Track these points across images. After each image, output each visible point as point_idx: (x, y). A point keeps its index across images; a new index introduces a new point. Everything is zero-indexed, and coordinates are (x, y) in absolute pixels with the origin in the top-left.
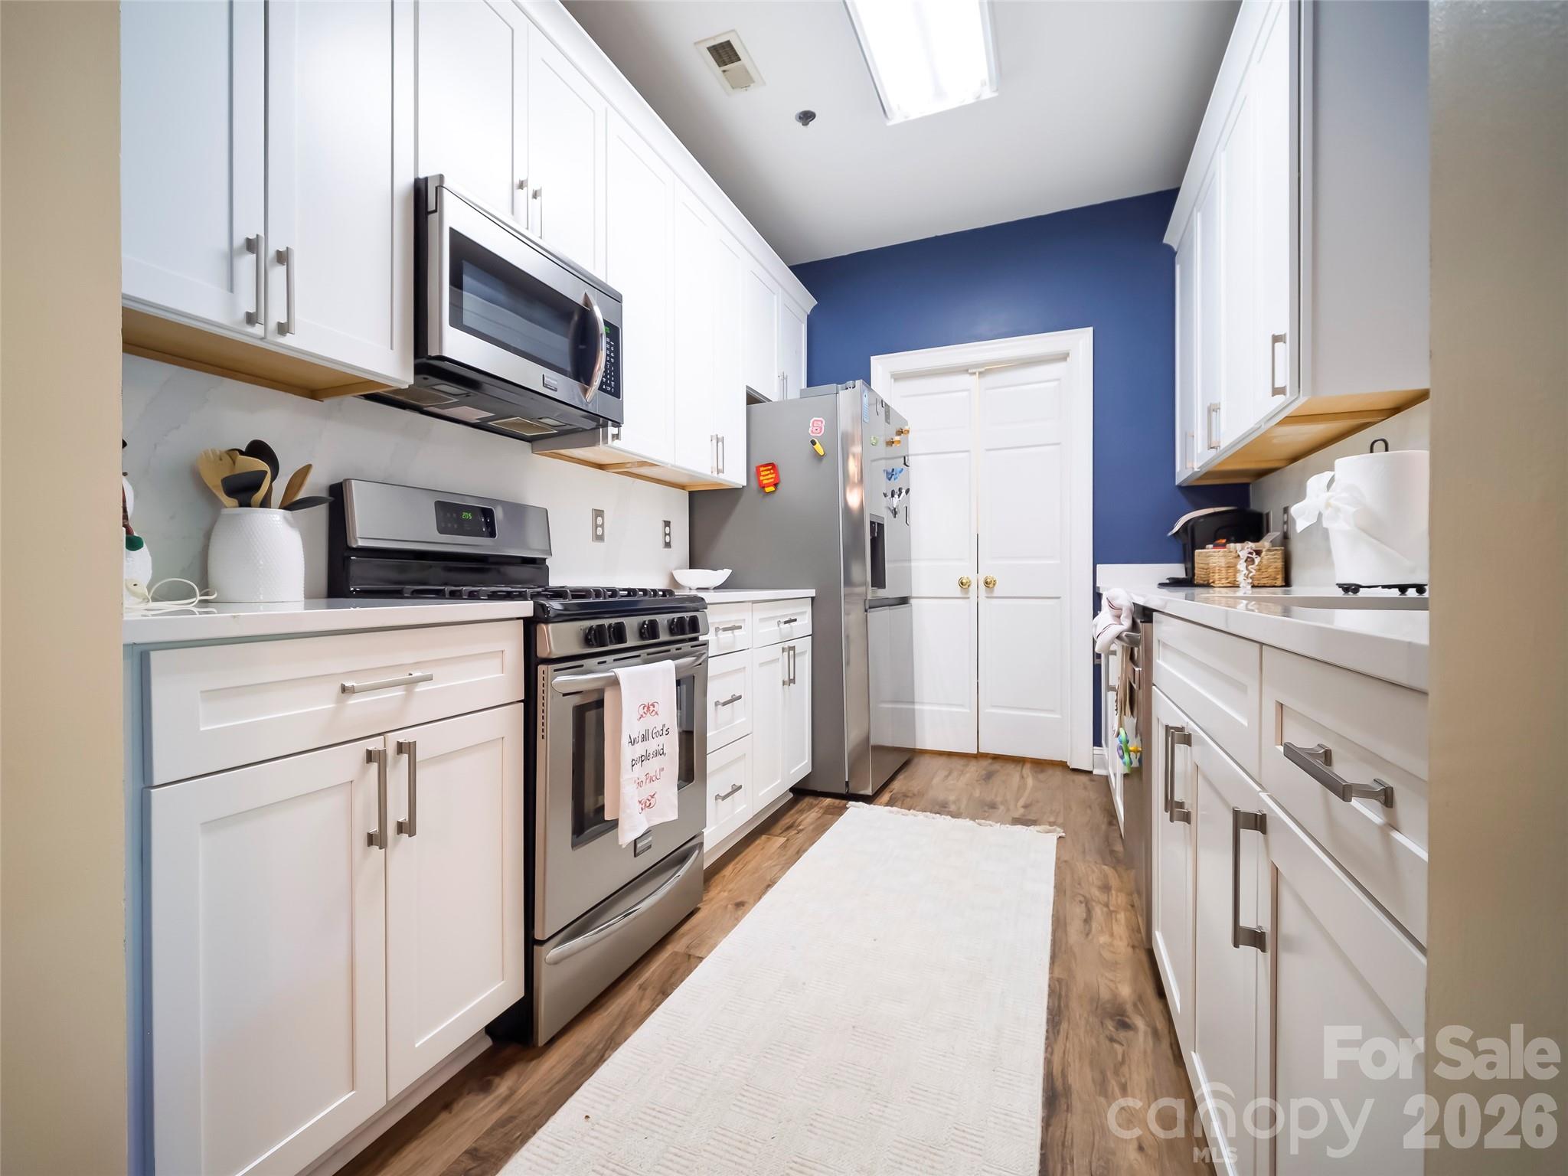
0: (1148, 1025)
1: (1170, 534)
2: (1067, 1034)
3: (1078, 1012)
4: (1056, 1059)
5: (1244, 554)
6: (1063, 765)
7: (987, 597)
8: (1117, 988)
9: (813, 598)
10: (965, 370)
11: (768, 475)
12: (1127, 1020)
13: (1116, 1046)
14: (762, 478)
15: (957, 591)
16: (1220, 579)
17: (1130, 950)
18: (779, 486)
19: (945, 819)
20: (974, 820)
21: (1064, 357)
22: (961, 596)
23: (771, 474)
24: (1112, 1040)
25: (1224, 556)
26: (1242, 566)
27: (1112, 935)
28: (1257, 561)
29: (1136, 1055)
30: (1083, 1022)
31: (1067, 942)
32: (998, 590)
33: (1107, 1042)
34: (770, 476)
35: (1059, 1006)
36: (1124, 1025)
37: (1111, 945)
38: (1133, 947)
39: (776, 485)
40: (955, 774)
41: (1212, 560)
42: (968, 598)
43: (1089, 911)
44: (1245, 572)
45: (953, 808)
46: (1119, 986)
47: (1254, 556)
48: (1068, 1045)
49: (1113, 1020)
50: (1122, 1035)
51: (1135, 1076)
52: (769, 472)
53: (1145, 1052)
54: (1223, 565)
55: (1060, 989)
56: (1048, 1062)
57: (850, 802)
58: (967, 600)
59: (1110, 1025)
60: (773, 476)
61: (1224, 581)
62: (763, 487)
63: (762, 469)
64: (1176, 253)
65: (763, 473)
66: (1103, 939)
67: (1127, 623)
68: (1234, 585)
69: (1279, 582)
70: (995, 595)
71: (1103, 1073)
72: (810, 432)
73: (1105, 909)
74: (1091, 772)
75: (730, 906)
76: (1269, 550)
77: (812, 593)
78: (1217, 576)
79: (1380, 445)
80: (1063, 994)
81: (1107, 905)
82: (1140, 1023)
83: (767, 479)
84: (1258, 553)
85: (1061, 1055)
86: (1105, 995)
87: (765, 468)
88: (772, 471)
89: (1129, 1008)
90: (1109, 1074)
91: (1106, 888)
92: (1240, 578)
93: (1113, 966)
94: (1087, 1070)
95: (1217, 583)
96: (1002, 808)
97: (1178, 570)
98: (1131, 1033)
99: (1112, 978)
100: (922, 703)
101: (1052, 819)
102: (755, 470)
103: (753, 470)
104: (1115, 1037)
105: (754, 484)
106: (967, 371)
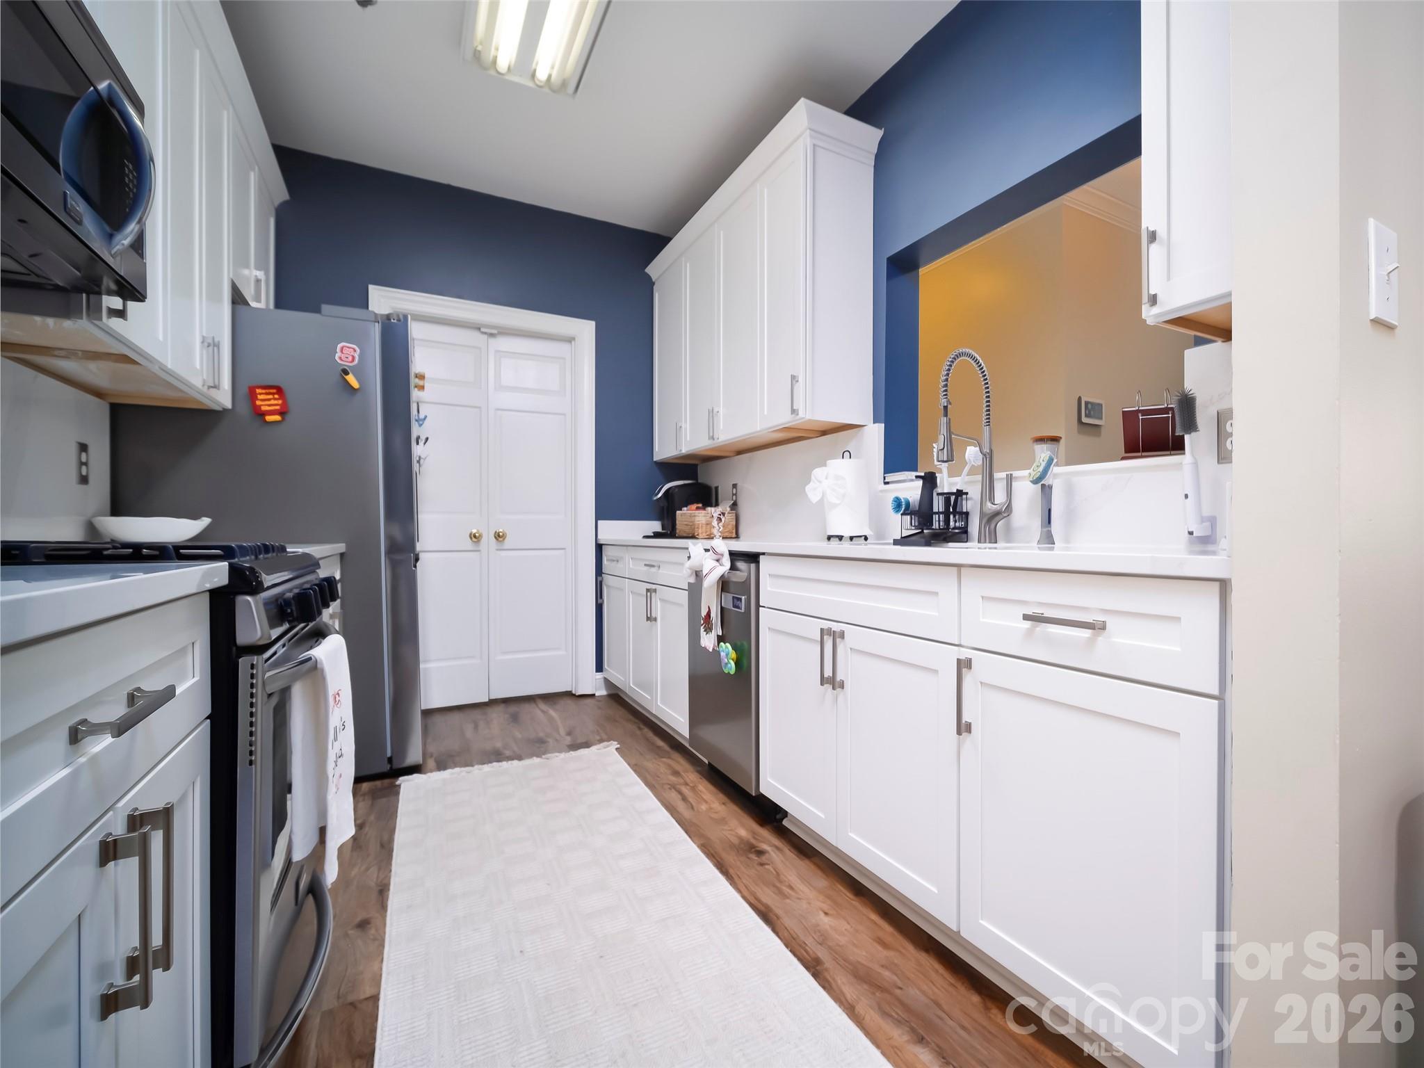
0: (771, 846)
1: (655, 498)
2: (738, 875)
3: (730, 859)
4: (746, 894)
5: (716, 515)
6: (569, 694)
7: (497, 550)
8: (737, 833)
9: (342, 555)
10: (477, 328)
11: (269, 400)
12: (757, 849)
13: (767, 867)
14: (258, 403)
15: (468, 544)
16: (702, 533)
17: (723, 806)
18: (288, 417)
19: (511, 764)
20: (541, 757)
21: (570, 340)
22: (472, 549)
23: (275, 399)
24: (762, 864)
25: (705, 516)
26: (715, 523)
27: (706, 802)
28: (723, 520)
29: (780, 866)
30: (738, 863)
31: (685, 819)
32: (508, 543)
33: (761, 867)
34: (273, 402)
35: (717, 860)
36: (760, 853)
37: (711, 808)
38: (724, 804)
39: (282, 413)
40: (482, 724)
41: (697, 519)
42: (479, 551)
43: (680, 793)
44: (718, 528)
45: (507, 753)
46: (737, 831)
47: (722, 517)
48: (744, 882)
49: (751, 853)
50: (764, 859)
51: (790, 878)
52: (271, 397)
53: (782, 861)
54: (704, 522)
55: (709, 850)
56: (744, 897)
57: (401, 778)
58: (478, 553)
59: (753, 856)
60: (280, 402)
61: (704, 534)
62: (262, 414)
63: (258, 391)
64: (654, 284)
65: (259, 397)
66: (704, 807)
67: (727, 565)
68: (711, 537)
69: (734, 535)
70: (505, 548)
71: (774, 886)
72: (337, 358)
73: (688, 787)
74: (594, 695)
75: (350, 932)
76: (729, 513)
77: (341, 547)
78: (700, 531)
79: (847, 454)
80: (712, 852)
81: (686, 784)
82: (765, 847)
83: (269, 405)
84: (723, 514)
85: (746, 890)
86: (735, 841)
87: (264, 391)
88: (276, 396)
89: (753, 841)
90: (778, 885)
91: (676, 773)
92: (715, 531)
93: (723, 821)
94: (766, 889)
95: (701, 536)
96: (550, 740)
97: (656, 526)
98: (767, 855)
99: (729, 828)
100: (426, 661)
101: (598, 738)
102: (247, 392)
103: (243, 390)
104: (762, 862)
105: (244, 409)
106: (479, 329)
